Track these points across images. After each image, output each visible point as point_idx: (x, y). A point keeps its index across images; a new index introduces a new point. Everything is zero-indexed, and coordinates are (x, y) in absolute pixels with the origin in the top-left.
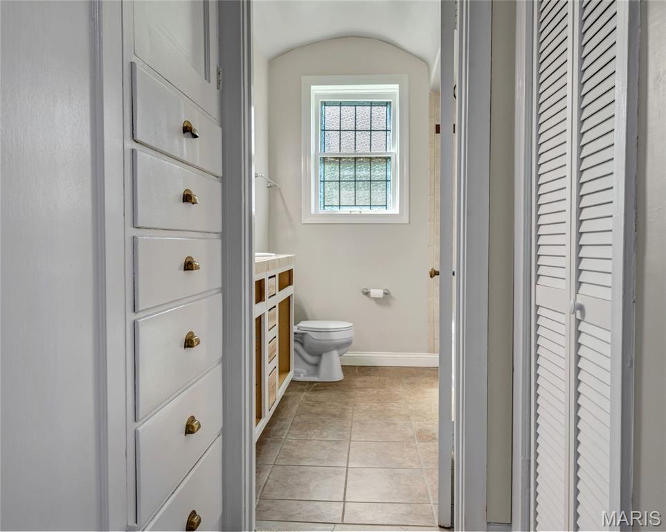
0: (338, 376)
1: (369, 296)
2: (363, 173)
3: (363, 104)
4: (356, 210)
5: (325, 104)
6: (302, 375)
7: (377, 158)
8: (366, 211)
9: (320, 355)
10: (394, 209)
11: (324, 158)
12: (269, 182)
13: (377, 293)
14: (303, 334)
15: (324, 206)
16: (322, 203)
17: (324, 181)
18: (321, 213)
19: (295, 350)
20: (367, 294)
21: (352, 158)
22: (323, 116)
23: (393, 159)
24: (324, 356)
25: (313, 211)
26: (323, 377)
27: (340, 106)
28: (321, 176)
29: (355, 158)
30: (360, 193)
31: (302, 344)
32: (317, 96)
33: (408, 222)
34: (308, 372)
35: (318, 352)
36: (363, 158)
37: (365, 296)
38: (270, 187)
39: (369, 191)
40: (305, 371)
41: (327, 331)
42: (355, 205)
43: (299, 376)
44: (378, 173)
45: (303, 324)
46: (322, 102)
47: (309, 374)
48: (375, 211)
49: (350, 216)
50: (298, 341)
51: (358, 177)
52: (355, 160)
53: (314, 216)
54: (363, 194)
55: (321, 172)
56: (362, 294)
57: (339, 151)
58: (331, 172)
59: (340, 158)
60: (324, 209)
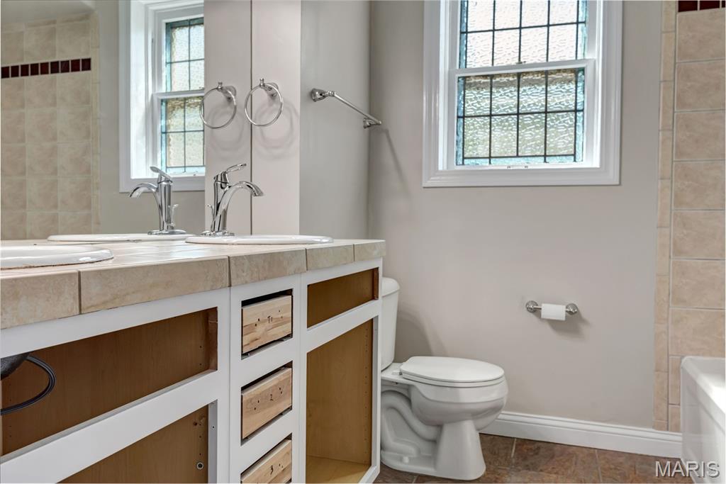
0: (475, 470)
1: (540, 317)
2: (532, 97)
4: (519, 164)
6: (406, 461)
7: (559, 71)
8: (538, 164)
9: (440, 427)
10: (590, 159)
11: (464, 78)
12: (369, 119)
13: (555, 311)
14: (409, 386)
15: (464, 158)
16: (460, 153)
17: (464, 117)
18: (457, 170)
20: (536, 311)
21: (514, 75)
23: (589, 72)
24: (447, 430)
25: (442, 166)
26: (444, 469)
28: (458, 109)
29: (519, 75)
30: (526, 134)
31: (409, 400)
33: (618, 183)
34: (419, 452)
35: (436, 421)
36: (533, 73)
37: (532, 316)
38: (370, 126)
39: (543, 130)
40: (413, 452)
42: (518, 156)
43: (401, 461)
44: (561, 96)
45: (417, 366)
47: (420, 457)
48: (554, 164)
49: (509, 172)
50: (400, 393)
51: (524, 107)
52: (519, 78)
53: (443, 173)
54: (532, 135)
55: (459, 102)
56: (526, 312)
57: (490, 65)
58: (477, 101)
59: (492, 77)
60: (463, 164)
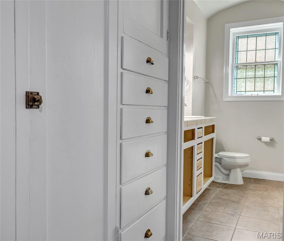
0: (240, 182)
1: (261, 141)
2: (260, 73)
3: (261, 36)
4: (255, 94)
5: (238, 37)
6: (220, 179)
7: (269, 64)
8: (261, 94)
9: (230, 170)
10: (278, 93)
11: (237, 66)
12: (206, 80)
13: (266, 139)
14: (221, 158)
15: (237, 92)
16: (235, 90)
17: (237, 79)
18: (235, 95)
19: (215, 166)
20: (260, 139)
21: (254, 65)
22: (237, 44)
23: (279, 65)
24: (232, 171)
25: (229, 95)
26: (231, 181)
27: (248, 37)
28: (235, 76)
30: (258, 84)
31: (220, 164)
32: (234, 34)
34: (223, 178)
35: (229, 169)
36: (260, 65)
37: (259, 141)
38: (207, 82)
39: (263, 83)
40: (221, 178)
41: (234, 158)
42: (255, 91)
43: (218, 180)
44: (269, 73)
45: (221, 153)
46: (237, 37)
47: (224, 180)
48: (267, 94)
49: (251, 97)
50: (218, 162)
51: (257, 76)
52: (255, 66)
53: (230, 97)
54: (259, 85)
55: (235, 74)
56: (257, 139)
57: (246, 62)
58: (241, 73)
59: (246, 66)
60: (236, 93)
